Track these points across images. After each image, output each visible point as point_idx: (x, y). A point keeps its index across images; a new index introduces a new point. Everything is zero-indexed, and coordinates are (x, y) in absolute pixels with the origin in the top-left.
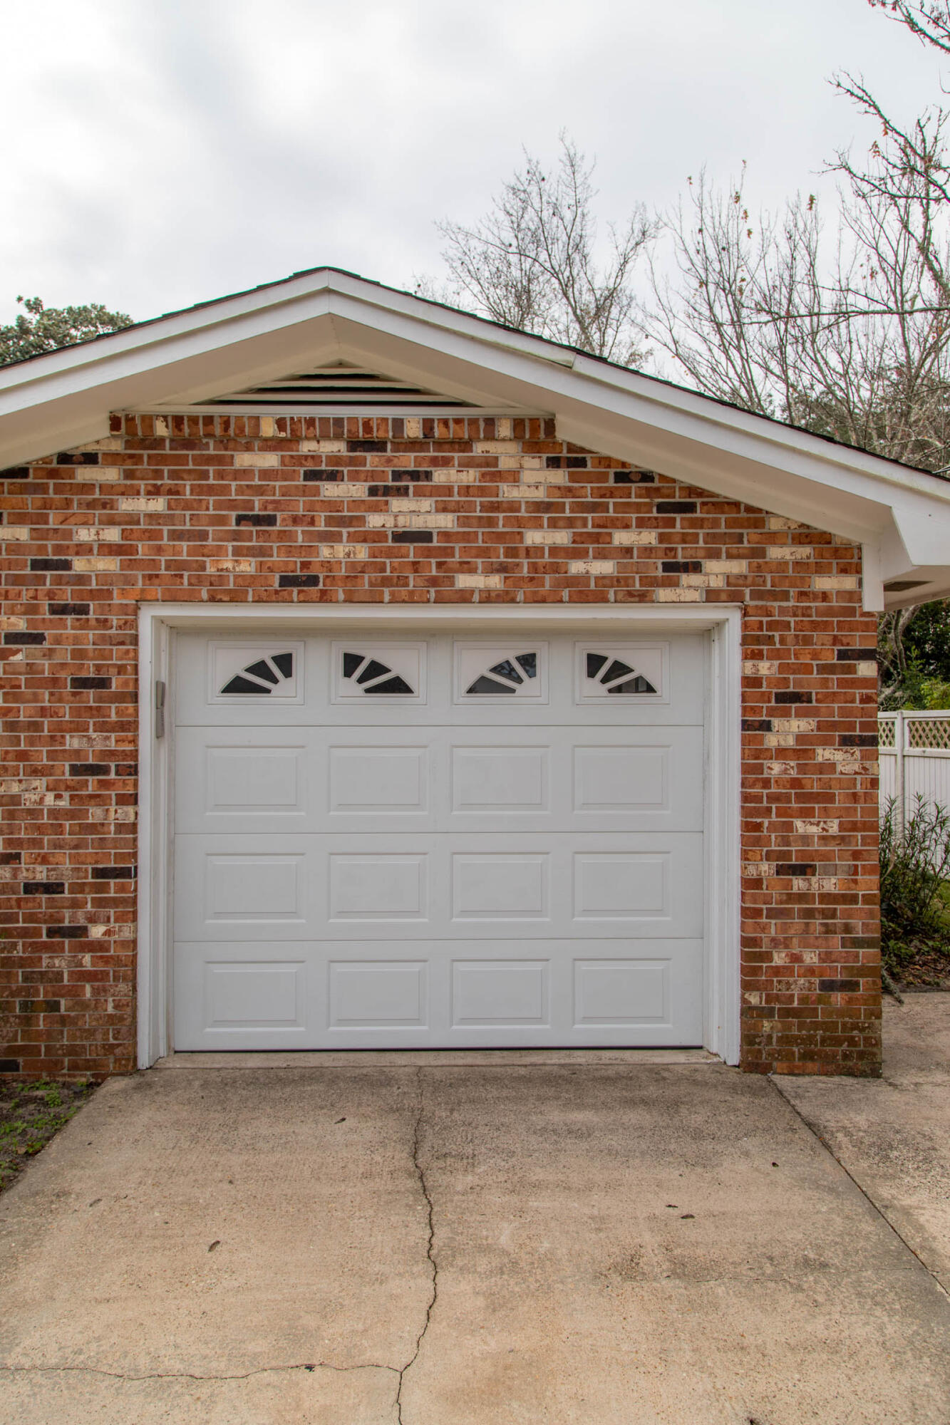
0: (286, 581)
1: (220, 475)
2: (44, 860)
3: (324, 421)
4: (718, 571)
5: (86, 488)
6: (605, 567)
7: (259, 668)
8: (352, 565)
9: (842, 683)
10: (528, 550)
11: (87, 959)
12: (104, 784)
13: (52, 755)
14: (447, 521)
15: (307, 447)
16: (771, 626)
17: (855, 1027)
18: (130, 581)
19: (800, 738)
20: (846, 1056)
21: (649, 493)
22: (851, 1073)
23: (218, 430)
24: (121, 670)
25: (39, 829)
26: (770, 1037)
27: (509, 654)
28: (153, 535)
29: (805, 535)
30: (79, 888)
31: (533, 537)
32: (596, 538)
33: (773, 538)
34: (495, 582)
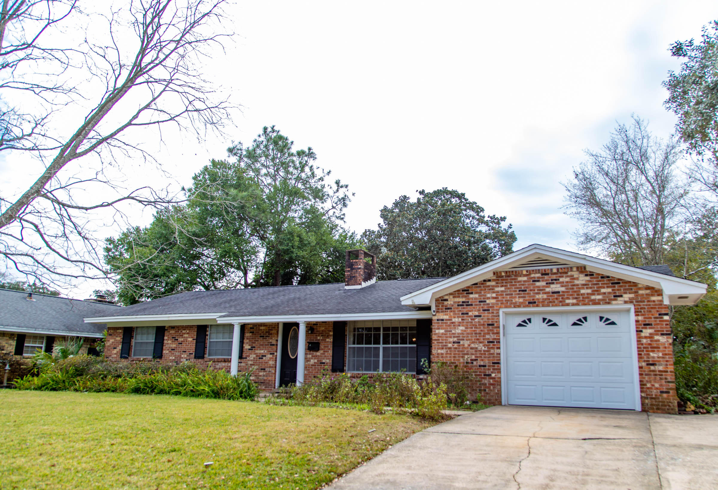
0: (529, 303)
1: (515, 282)
2: (482, 360)
3: (536, 270)
4: (627, 297)
5: (489, 286)
6: (600, 297)
7: (524, 321)
8: (543, 299)
9: (660, 321)
10: (582, 294)
11: (491, 381)
12: (494, 345)
13: (483, 339)
14: (563, 289)
15: (532, 275)
16: (641, 308)
17: (670, 402)
18: (498, 304)
19: (650, 334)
20: (668, 409)
21: (609, 280)
22: (670, 413)
23: (514, 273)
24: (496, 322)
25: (481, 354)
26: (647, 404)
27: (581, 317)
28: (502, 295)
29: (648, 288)
30: (489, 366)
31: (582, 291)
32: (597, 291)
33: (640, 289)
34: (575, 301)
